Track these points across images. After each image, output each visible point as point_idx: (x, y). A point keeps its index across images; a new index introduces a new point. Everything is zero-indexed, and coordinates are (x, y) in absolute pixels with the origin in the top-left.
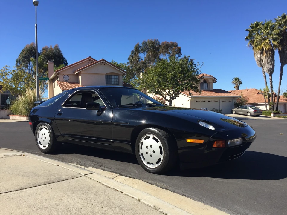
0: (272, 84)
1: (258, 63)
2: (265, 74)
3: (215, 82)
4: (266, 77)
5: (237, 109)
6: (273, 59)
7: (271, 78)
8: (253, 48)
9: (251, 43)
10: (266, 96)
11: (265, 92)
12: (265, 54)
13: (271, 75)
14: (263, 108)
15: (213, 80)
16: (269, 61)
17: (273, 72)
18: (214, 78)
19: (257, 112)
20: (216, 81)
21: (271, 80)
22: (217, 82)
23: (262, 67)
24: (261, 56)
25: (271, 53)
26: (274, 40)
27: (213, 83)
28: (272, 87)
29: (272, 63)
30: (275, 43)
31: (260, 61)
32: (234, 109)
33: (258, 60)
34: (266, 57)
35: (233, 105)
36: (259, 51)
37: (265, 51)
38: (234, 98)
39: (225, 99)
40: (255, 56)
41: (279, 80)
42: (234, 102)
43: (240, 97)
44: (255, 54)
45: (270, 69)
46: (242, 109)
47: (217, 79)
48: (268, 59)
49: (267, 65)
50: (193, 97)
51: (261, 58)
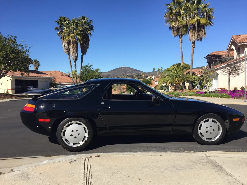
0: (76, 68)
1: (65, 51)
2: (70, 60)
4: (71, 63)
5: (53, 88)
6: (77, 50)
7: (76, 64)
8: (61, 38)
9: (60, 33)
10: (74, 78)
11: (73, 75)
12: (72, 45)
13: (75, 61)
16: (74, 50)
17: (77, 59)
18: (31, 59)
21: (76, 65)
23: (69, 54)
24: (67, 45)
25: (75, 43)
26: (79, 34)
27: (30, 65)
28: (76, 71)
29: (76, 53)
30: (79, 37)
31: (67, 49)
33: (65, 49)
34: (72, 47)
35: (49, 85)
36: (67, 42)
37: (72, 42)
38: (49, 79)
39: (42, 80)
40: (63, 44)
41: (80, 66)
42: (49, 82)
43: (54, 78)
45: (75, 57)
48: (74, 49)
49: (73, 53)
50: (14, 76)
51: (68, 47)
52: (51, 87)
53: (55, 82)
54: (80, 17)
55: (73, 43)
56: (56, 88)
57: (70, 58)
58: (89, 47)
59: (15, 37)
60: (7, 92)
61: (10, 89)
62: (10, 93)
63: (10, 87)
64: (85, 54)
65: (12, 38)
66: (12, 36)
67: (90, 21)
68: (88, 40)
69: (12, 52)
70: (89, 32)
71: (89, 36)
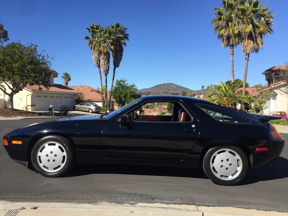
0: (106, 83)
1: (95, 63)
2: (101, 74)
3: (56, 77)
4: (101, 77)
5: (79, 106)
6: (108, 62)
7: (106, 78)
8: (91, 48)
9: (91, 43)
10: (103, 94)
11: (103, 91)
12: (102, 56)
13: (106, 75)
14: (100, 104)
15: (54, 74)
16: (106, 62)
17: (108, 72)
18: (56, 72)
19: (97, 109)
20: (58, 75)
21: (106, 80)
22: (58, 77)
23: (99, 67)
24: (98, 57)
25: (107, 54)
26: (112, 44)
27: (54, 78)
28: (106, 86)
29: (108, 65)
30: (112, 47)
31: (97, 61)
32: (76, 106)
33: (95, 60)
34: (103, 59)
35: (74, 101)
36: (97, 52)
38: (75, 94)
39: (67, 96)
40: (93, 56)
41: (112, 81)
42: (75, 99)
43: (81, 94)
44: (93, 54)
45: (106, 70)
46: (84, 106)
47: (58, 74)
48: (105, 60)
49: (104, 66)
50: (35, 91)
51: (98, 58)
52: (77, 104)
53: (83, 99)
54: (114, 24)
55: (105, 54)
56: (81, 106)
57: (100, 71)
58: (122, 58)
59: (36, 46)
60: (26, 108)
61: (29, 106)
62: (30, 110)
63: (29, 103)
64: (118, 66)
65: (33, 47)
66: (33, 45)
67: (125, 29)
68: (121, 50)
69: (31, 63)
70: (123, 41)
71: (123, 46)
